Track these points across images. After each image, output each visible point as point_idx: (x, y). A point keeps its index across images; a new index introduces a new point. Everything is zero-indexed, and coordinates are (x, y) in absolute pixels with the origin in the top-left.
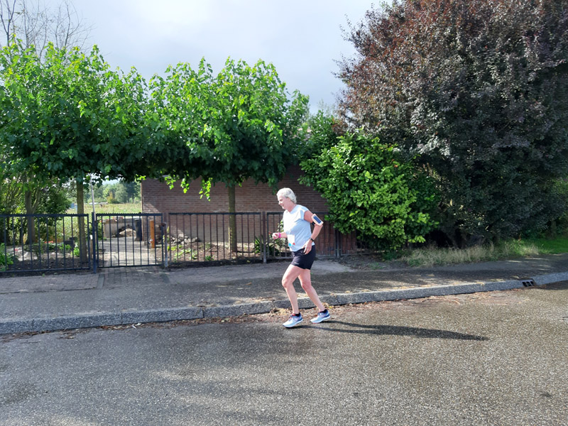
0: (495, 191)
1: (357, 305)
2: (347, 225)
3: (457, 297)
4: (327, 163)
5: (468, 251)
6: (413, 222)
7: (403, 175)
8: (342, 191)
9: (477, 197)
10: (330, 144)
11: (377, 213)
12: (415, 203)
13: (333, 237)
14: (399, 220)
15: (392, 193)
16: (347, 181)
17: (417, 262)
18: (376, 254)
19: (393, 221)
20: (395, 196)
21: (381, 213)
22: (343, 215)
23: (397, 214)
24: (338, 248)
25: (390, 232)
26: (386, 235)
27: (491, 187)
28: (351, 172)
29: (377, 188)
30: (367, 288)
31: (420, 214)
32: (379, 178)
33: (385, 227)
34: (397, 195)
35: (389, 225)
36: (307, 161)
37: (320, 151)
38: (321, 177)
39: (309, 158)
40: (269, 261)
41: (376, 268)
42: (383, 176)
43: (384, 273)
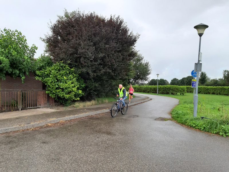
5: (91, 102)
6: (77, 93)
7: (76, 78)
8: (54, 83)
9: (96, 85)
12: (78, 87)
14: (73, 93)
16: (57, 79)
17: (78, 106)
21: (68, 91)
24: (48, 103)
27: (100, 83)
29: (68, 82)
31: (80, 90)
34: (74, 84)
35: (70, 94)
36: (39, 71)
37: (45, 68)
38: (45, 77)
39: (39, 70)
40: (21, 110)
41: (66, 109)
42: (70, 78)
43: (70, 110)
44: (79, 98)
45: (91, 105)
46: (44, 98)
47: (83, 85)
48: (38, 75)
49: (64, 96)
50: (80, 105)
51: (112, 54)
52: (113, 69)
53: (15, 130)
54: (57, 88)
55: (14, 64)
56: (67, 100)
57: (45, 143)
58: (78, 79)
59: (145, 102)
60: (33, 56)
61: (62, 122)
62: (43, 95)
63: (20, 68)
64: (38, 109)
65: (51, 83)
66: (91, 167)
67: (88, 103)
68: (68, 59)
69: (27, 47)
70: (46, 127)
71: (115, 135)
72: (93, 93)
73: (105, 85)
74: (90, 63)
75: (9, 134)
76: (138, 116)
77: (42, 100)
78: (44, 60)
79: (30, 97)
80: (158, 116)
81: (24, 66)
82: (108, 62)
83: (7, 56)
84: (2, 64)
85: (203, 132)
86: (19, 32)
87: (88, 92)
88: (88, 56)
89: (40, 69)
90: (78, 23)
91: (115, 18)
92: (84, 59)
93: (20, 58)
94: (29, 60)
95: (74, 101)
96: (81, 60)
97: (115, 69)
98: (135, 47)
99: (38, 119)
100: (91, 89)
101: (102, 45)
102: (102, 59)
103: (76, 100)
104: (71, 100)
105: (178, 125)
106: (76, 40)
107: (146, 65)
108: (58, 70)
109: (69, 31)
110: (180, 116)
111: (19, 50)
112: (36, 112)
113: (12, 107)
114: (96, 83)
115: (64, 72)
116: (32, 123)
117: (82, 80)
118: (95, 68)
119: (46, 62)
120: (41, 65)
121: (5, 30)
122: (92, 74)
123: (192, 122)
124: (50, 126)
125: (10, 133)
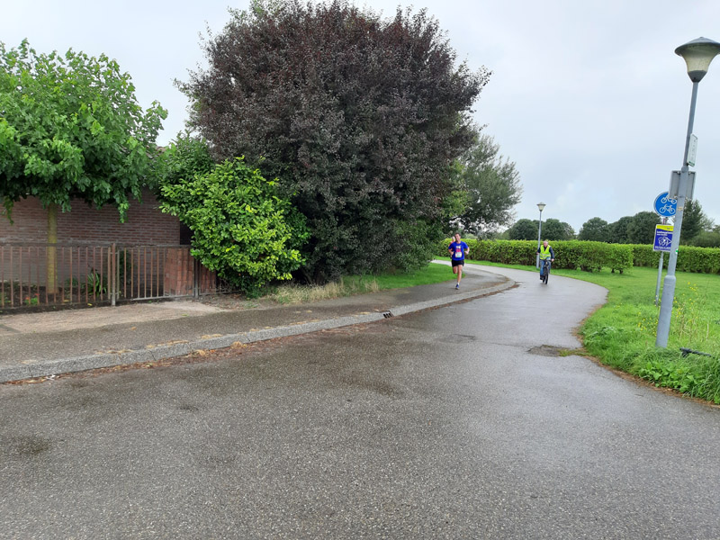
6: (285, 259)
8: (217, 224)
11: (255, 250)
12: (290, 239)
13: (192, 275)
14: (273, 257)
15: (269, 228)
16: (224, 213)
17: (285, 299)
19: (268, 258)
20: (273, 233)
21: (259, 250)
23: (273, 251)
24: (197, 286)
25: (263, 269)
26: (258, 272)
28: (229, 206)
29: (257, 223)
31: (293, 251)
32: (259, 213)
33: (260, 264)
34: (275, 231)
35: (263, 262)
36: (170, 186)
37: (190, 177)
38: (189, 206)
39: (171, 183)
40: (118, 304)
41: (249, 307)
42: (264, 210)
43: (264, 311)
44: (290, 275)
45: (327, 298)
46: (186, 271)
47: (302, 232)
48: (167, 200)
49: (244, 266)
50: (292, 296)
51: (396, 134)
52: (399, 184)
53: (100, 366)
54: (224, 242)
55: (97, 161)
56: (254, 279)
57: (188, 409)
58: (290, 213)
59: (496, 293)
60: (153, 139)
61: (238, 346)
62: (183, 260)
63: (115, 175)
64: (167, 305)
65: (208, 224)
66: (328, 490)
67: (318, 292)
68: (260, 151)
69: (135, 110)
70: (191, 360)
71: (401, 394)
72: (334, 258)
73: (371, 236)
74: (326, 163)
75: (82, 376)
76: (473, 338)
77: (177, 276)
78: (185, 154)
79: (142, 267)
80: (539, 340)
81: (126, 171)
82: (384, 161)
83: (76, 139)
84: (62, 162)
85: (686, 398)
86: (111, 63)
87: (317, 255)
88: (320, 142)
89: (175, 179)
90: (292, 34)
91: (410, 18)
92: (311, 151)
93: (116, 144)
94: (141, 152)
95: (276, 283)
96: (300, 153)
97: (404, 184)
98: (471, 112)
99: (168, 333)
100: (327, 249)
101: (366, 105)
102: (366, 151)
103: (280, 280)
104: (266, 279)
105: (605, 373)
106: (287, 91)
107: (504, 175)
108: (228, 184)
109: (265, 59)
110: (612, 342)
111: (111, 119)
112: (161, 312)
113: (89, 295)
114: (345, 229)
115: (247, 191)
116: (150, 347)
117: (301, 218)
118: (343, 181)
119: (192, 159)
120: (179, 166)
121: (70, 55)
122: (331, 200)
123: (649, 363)
124: (204, 358)
125: (85, 374)
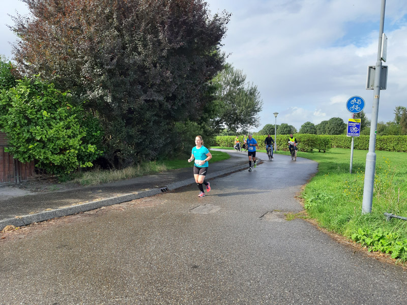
0: (141, 129)
1: (42, 223)
2: (27, 156)
3: (121, 205)
4: (6, 101)
5: (124, 171)
6: (83, 152)
7: (75, 115)
8: (21, 126)
9: (130, 133)
10: (9, 85)
11: (55, 145)
12: (85, 137)
13: (13, 166)
14: (72, 151)
15: (66, 129)
16: (26, 118)
17: (87, 182)
18: (52, 178)
19: (68, 151)
20: (69, 132)
21: (58, 145)
22: (22, 147)
23: (71, 146)
24: (18, 175)
25: (65, 160)
26: (62, 163)
27: (140, 127)
28: (30, 110)
29: (54, 125)
30: (48, 207)
31: (89, 145)
32: (55, 117)
33: (61, 156)
34: (71, 130)
35: (63, 154)
41: (54, 190)
42: (60, 115)
52: (169, 94)
54: (29, 141)
65: (14, 127)
67: (115, 174)
80: (270, 205)
